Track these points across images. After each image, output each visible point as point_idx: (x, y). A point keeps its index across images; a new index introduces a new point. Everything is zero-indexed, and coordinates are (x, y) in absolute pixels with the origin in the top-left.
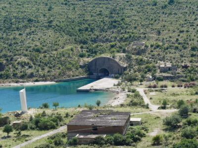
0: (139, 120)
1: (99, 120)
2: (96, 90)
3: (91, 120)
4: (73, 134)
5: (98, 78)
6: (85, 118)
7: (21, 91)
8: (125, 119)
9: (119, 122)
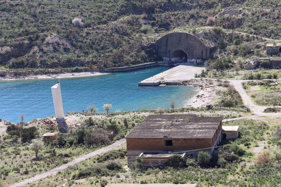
1: (174, 130)
2: (168, 84)
4: (136, 152)
5: (171, 65)
6: (153, 128)
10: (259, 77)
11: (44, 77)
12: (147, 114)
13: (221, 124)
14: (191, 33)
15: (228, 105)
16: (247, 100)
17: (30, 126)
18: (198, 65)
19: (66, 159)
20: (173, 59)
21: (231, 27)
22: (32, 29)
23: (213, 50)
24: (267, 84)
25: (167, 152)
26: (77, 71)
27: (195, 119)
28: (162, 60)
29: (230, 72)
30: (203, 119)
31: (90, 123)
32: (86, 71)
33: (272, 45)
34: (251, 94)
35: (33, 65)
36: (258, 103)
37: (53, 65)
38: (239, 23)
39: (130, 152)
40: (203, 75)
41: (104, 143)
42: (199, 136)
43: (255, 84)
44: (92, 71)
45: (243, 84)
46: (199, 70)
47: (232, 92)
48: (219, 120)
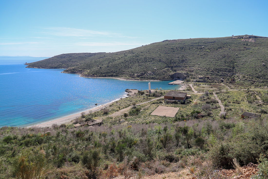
0: (190, 96)
1: (175, 95)
2: (175, 84)
3: (173, 95)
4: (166, 99)
5: (176, 80)
6: (170, 94)
7: (149, 83)
8: (185, 95)
9: (183, 96)
10: (196, 84)
11: (147, 81)
12: (169, 91)
13: (187, 94)
14: (181, 73)
15: (189, 90)
16: (193, 89)
17: (143, 91)
18: (182, 80)
19: (150, 99)
20: (176, 79)
21: (191, 72)
22: (145, 70)
23: (186, 77)
24: (198, 86)
25: (173, 100)
26: (154, 80)
27: (181, 93)
28: (174, 79)
29: (190, 82)
30: (182, 93)
31: (156, 92)
32: (156, 80)
33: (200, 77)
34: (194, 88)
35: (145, 78)
36: (196, 90)
37: (149, 78)
38: (193, 71)
39: (165, 99)
40: (183, 83)
41: (159, 96)
42: (181, 97)
43: (195, 86)
44: (158, 80)
45: (193, 85)
46: (182, 81)
47: (190, 87)
48: (186, 93)
